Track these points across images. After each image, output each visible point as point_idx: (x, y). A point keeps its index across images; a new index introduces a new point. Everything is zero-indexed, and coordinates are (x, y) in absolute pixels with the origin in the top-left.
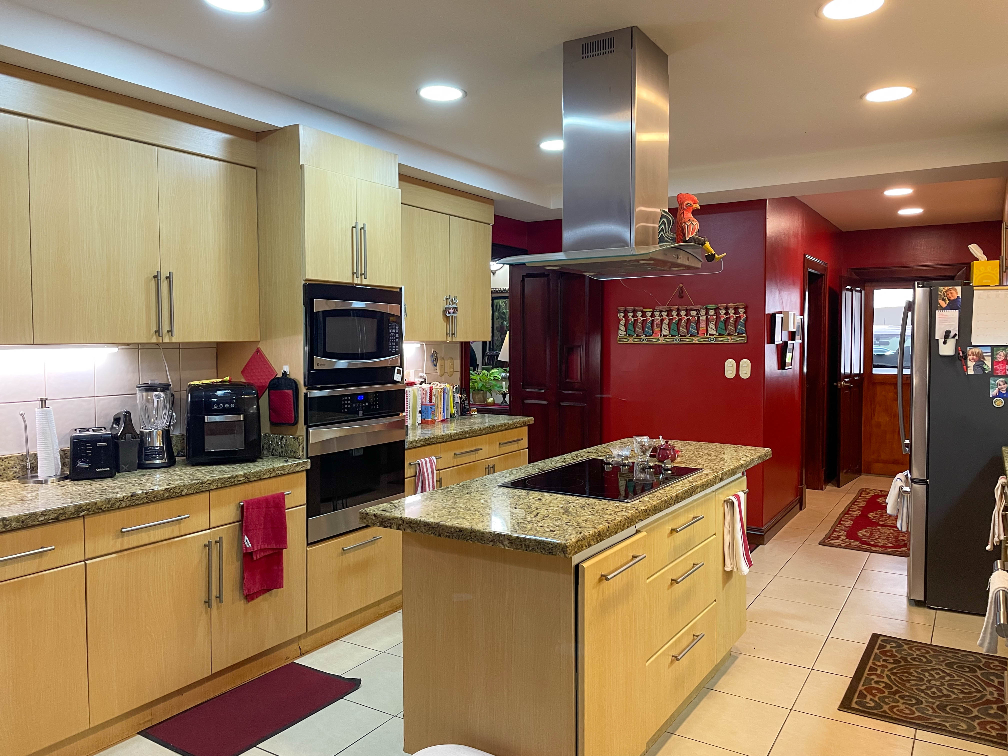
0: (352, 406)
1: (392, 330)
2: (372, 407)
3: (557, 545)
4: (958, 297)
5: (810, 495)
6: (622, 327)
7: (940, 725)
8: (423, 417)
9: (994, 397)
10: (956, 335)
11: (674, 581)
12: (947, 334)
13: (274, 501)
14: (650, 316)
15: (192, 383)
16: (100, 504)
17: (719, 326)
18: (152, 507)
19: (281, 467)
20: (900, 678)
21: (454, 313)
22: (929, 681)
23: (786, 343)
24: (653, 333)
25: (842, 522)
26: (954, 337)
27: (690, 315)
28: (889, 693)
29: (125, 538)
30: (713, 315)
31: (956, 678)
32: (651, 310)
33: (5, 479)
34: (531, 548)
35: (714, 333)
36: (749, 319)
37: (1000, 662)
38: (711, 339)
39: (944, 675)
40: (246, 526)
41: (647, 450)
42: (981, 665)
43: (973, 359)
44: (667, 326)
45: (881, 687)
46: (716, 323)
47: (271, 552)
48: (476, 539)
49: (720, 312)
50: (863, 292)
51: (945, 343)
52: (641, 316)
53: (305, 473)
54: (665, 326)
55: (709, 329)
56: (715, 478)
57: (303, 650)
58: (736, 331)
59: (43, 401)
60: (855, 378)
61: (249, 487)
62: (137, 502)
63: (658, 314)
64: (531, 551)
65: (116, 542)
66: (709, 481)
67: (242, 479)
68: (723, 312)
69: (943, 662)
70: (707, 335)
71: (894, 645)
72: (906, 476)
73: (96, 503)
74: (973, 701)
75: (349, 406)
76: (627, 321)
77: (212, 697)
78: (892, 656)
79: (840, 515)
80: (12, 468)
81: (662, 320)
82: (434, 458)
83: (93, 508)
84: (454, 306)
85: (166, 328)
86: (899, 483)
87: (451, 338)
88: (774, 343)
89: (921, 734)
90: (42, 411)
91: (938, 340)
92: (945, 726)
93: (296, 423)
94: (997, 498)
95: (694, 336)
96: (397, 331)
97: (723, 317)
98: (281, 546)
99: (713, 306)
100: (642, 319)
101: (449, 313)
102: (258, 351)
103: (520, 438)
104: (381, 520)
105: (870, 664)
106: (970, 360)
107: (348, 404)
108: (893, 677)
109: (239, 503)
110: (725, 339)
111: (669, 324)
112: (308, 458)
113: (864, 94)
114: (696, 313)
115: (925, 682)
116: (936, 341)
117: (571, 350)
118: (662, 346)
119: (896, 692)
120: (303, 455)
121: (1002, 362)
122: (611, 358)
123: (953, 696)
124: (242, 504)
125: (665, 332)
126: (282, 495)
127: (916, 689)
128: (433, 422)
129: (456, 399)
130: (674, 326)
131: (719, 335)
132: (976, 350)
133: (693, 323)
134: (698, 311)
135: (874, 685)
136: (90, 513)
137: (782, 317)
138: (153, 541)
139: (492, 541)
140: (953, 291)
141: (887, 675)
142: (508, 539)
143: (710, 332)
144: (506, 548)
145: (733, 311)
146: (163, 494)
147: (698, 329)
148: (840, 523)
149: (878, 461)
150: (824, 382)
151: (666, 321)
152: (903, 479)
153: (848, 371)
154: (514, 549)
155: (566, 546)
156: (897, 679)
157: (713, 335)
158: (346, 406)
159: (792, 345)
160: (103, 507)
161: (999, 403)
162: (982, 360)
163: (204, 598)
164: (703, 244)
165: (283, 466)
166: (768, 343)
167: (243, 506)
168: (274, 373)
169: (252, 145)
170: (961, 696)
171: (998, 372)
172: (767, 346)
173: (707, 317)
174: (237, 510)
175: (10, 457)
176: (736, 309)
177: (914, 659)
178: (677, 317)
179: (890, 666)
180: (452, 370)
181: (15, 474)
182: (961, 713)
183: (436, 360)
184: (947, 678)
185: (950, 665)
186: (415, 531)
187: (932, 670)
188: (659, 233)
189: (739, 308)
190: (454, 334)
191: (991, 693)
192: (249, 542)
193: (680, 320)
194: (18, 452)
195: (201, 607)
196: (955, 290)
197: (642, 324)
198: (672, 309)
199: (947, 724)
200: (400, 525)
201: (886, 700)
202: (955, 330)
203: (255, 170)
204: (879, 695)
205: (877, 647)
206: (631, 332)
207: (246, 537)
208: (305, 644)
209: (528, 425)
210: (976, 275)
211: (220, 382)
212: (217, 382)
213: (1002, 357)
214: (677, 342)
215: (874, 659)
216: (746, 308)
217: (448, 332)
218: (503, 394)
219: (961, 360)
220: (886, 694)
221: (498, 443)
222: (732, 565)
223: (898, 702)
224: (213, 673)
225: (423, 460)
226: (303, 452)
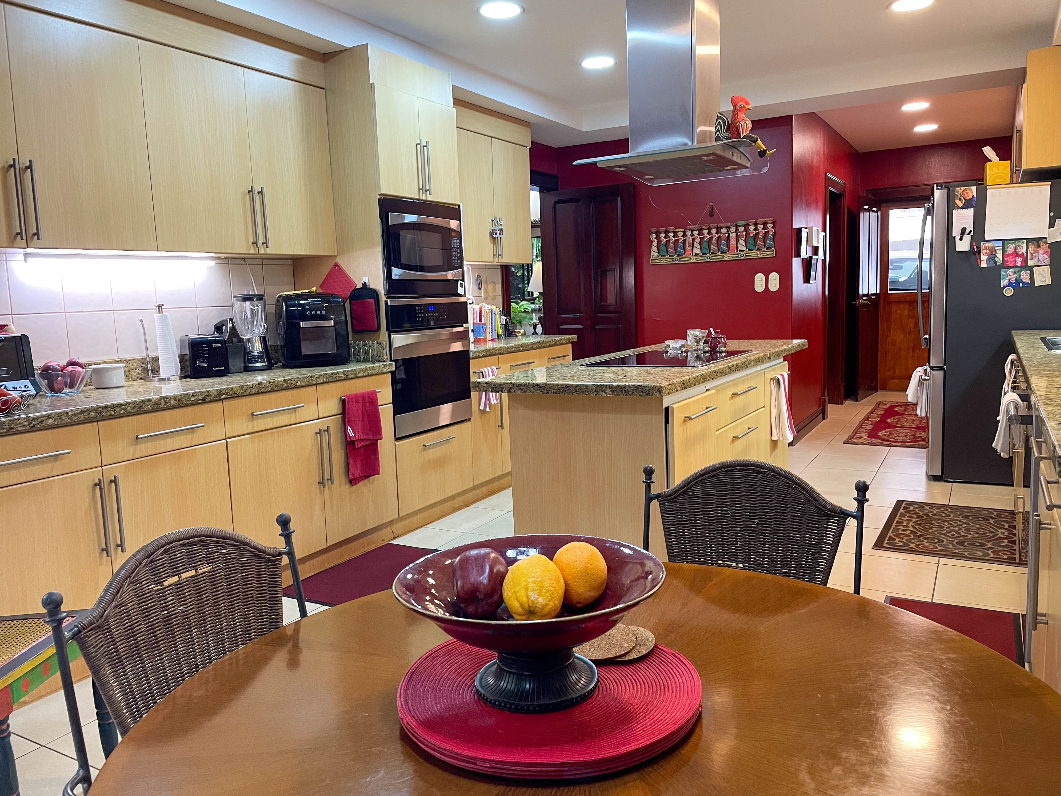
0: (424, 315)
1: (454, 245)
2: (441, 318)
3: (653, 388)
4: (973, 196)
5: (831, 408)
6: (655, 249)
7: (960, 554)
8: (475, 336)
9: (1004, 287)
10: (971, 231)
11: (736, 438)
12: (963, 231)
13: (368, 397)
14: (682, 236)
15: (283, 294)
16: (236, 389)
17: (749, 242)
18: (273, 396)
19: (372, 367)
20: (923, 527)
21: (500, 234)
22: (949, 528)
23: (811, 258)
24: (685, 252)
25: (863, 427)
26: (969, 234)
27: (721, 233)
28: (914, 536)
29: (255, 422)
30: (743, 232)
31: (972, 524)
32: (683, 230)
33: (130, 379)
34: (630, 393)
35: (744, 248)
36: (777, 233)
37: (1009, 513)
38: (741, 256)
39: (961, 523)
40: (349, 418)
41: (700, 340)
42: (993, 516)
43: (986, 253)
44: (699, 245)
45: (907, 533)
46: (745, 239)
47: (369, 443)
48: (580, 391)
49: (750, 228)
50: (879, 213)
51: (961, 239)
52: (673, 237)
53: (390, 374)
54: (697, 245)
55: (739, 245)
56: (765, 356)
57: (396, 533)
58: (765, 246)
59: (160, 307)
60: (873, 297)
61: (347, 383)
62: (263, 390)
63: (690, 233)
64: (630, 395)
65: (248, 425)
66: (760, 358)
67: (342, 375)
68: (752, 228)
69: (960, 515)
70: (737, 251)
71: (916, 506)
72: (924, 370)
73: (232, 389)
74: (987, 539)
75: (422, 315)
76: (659, 242)
77: (327, 568)
78: (916, 513)
79: (860, 422)
80: (136, 369)
81: (693, 239)
82: (494, 368)
83: (231, 393)
84: (500, 227)
85: (261, 240)
86: (919, 374)
87: (497, 259)
88: (800, 256)
89: (942, 560)
90: (161, 316)
91: (955, 237)
92: (964, 554)
93: (379, 329)
94: (1007, 372)
95: (725, 253)
96: (458, 247)
97: (752, 233)
98: (377, 436)
99: (743, 223)
100: (674, 239)
101: (496, 234)
102: (336, 265)
103: (566, 354)
104: (493, 386)
105: (897, 519)
106: (983, 255)
107: (421, 313)
108: (917, 527)
109: (340, 398)
110: (754, 254)
111: (700, 243)
112: (391, 360)
113: (890, 4)
114: (726, 230)
115: (945, 528)
116: (953, 239)
117: (604, 274)
118: (694, 264)
119: (921, 536)
120: (387, 358)
121: (1012, 254)
122: (644, 280)
123: (970, 536)
124: (343, 397)
125: (697, 251)
126: (375, 393)
127: (938, 533)
128: (485, 340)
129: (502, 320)
130: (705, 245)
131: (749, 251)
132: (989, 245)
133: (724, 240)
134: (728, 228)
135: (902, 532)
136: (229, 397)
137: (807, 232)
138: (276, 426)
139: (595, 391)
140: (968, 191)
141: (912, 525)
142: (610, 388)
143: (740, 248)
144: (608, 395)
145: (762, 226)
146: (283, 385)
147: (728, 246)
148: (861, 427)
149: (893, 378)
150: (844, 301)
151: (698, 240)
152: (922, 371)
153: (865, 292)
154: (615, 395)
155: (661, 387)
156: (921, 527)
157: (743, 251)
158: (420, 315)
159: (816, 260)
160: (238, 393)
161: (1009, 292)
162: (994, 253)
163: (317, 479)
164: (755, 141)
165: (373, 367)
166: (795, 257)
167: (344, 400)
168: (353, 284)
169: (321, 65)
170: (977, 536)
171: (1009, 263)
172: (794, 259)
173: (737, 234)
174: (339, 404)
175: (133, 360)
176: (765, 224)
177: (935, 515)
178: (708, 235)
179: (914, 520)
180: (495, 294)
181: (138, 375)
182: (977, 546)
183: (481, 283)
184: (964, 525)
185: (967, 517)
186: (525, 391)
187: (950, 521)
188: (716, 133)
189: (767, 223)
190: (500, 255)
191: (1002, 533)
192: (351, 431)
193: (711, 238)
194: (138, 356)
195: (315, 487)
196: (971, 190)
197: (674, 244)
198: (703, 227)
199: (966, 553)
200: (511, 388)
201: (913, 541)
202: (970, 227)
203: (324, 91)
204: (906, 538)
205: (902, 508)
206: (663, 252)
207: (349, 427)
208: (397, 528)
209: (572, 343)
210: (989, 174)
211: (308, 292)
212: (306, 292)
213: (1012, 250)
214: (708, 260)
215: (900, 516)
216: (774, 223)
217: (495, 253)
218: (533, 325)
219: (975, 254)
220: (912, 537)
221: (546, 359)
222: (778, 435)
223: (923, 541)
224: (328, 545)
225: (485, 369)
226: (387, 355)
